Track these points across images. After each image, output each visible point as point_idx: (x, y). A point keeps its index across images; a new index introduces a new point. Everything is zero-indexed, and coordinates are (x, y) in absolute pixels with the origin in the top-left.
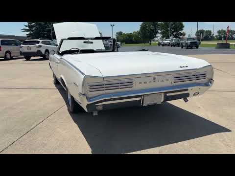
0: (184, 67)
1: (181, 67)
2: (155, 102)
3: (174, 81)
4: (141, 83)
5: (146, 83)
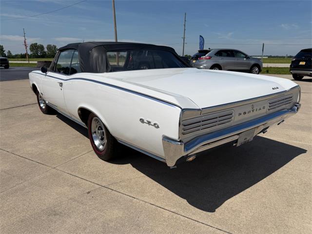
0: (275, 88)
1: (273, 89)
2: (248, 139)
3: (269, 108)
4: (240, 114)
5: (245, 113)
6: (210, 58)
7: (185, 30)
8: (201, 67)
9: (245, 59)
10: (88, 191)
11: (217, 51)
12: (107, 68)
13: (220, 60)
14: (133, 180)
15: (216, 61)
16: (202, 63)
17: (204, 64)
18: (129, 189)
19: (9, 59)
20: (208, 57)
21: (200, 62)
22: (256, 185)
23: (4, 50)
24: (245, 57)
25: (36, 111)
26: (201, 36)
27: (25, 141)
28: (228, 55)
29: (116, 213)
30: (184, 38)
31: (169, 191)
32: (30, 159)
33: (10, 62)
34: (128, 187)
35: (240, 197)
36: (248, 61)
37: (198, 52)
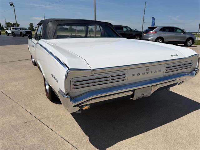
0: (174, 55)
1: (172, 56)
2: (145, 94)
3: (165, 71)
4: (134, 75)
5: (139, 74)
6: (156, 32)
7: (144, 13)
8: (149, 38)
9: (182, 34)
10: (26, 121)
11: (162, 27)
12: (54, 36)
13: (164, 35)
14: (60, 116)
15: (161, 35)
16: (150, 35)
17: (151, 36)
18: (53, 123)
19: (32, 31)
20: (154, 32)
21: (149, 35)
22: (149, 131)
23: (33, 26)
24: (183, 33)
25: (30, 63)
26: (153, 18)
27: (12, 83)
28: (170, 31)
29: (34, 141)
30: (144, 19)
31: (80, 128)
32: (7, 95)
33: (33, 33)
34: (54, 121)
35: (131, 140)
36: (184, 35)
37: (148, 28)
